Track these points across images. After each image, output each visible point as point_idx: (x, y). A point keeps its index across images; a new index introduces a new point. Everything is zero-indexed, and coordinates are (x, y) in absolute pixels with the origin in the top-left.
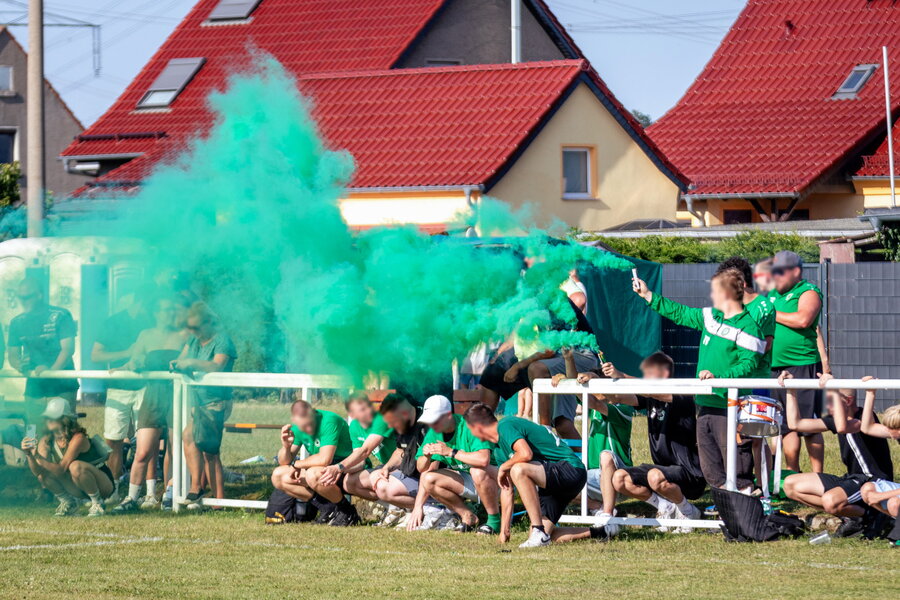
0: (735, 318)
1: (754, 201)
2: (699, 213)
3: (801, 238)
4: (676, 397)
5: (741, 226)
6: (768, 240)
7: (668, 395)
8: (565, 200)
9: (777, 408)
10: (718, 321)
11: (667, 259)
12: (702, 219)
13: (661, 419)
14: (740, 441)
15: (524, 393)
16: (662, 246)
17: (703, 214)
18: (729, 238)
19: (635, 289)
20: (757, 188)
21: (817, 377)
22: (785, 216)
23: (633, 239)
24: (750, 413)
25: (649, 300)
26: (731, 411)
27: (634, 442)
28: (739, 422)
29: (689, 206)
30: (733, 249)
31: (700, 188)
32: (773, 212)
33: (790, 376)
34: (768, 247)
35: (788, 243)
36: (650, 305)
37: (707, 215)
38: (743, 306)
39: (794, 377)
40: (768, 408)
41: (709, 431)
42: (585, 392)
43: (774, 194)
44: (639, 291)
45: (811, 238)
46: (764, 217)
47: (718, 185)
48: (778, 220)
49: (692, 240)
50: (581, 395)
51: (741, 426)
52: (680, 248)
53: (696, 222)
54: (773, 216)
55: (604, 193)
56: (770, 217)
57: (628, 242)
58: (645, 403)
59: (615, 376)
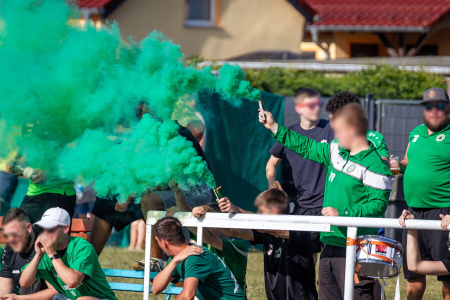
0: (361, 154)
1: (381, 35)
2: (324, 45)
3: (429, 74)
4: (293, 233)
5: (367, 60)
6: (394, 75)
7: (285, 231)
8: (187, 27)
9: (397, 249)
10: (344, 158)
11: (290, 91)
12: (327, 51)
13: (279, 256)
14: (357, 282)
15: (137, 225)
16: (285, 78)
17: (329, 46)
18: (354, 72)
19: (261, 120)
20: (385, 21)
21: (441, 219)
22: (413, 51)
23: (255, 70)
24: (369, 253)
25: (275, 131)
26: (350, 250)
27: (249, 278)
28: (357, 262)
29: (315, 37)
30: (358, 84)
31: (326, 19)
32: (401, 45)
33: (412, 216)
34: (394, 83)
35: (415, 79)
36: (276, 137)
37: (333, 48)
38: (369, 143)
39: (416, 218)
40: (388, 249)
41: (331, 269)
42: (200, 226)
43: (402, 28)
44: (265, 121)
45: (439, 75)
46: (391, 51)
47: (345, 17)
48: (406, 54)
49: (316, 72)
50: (196, 228)
51: (359, 266)
52: (303, 80)
53: (321, 55)
54: (401, 51)
55: (228, 21)
56: (397, 51)
57: (251, 73)
58: (261, 238)
59: (232, 211)
